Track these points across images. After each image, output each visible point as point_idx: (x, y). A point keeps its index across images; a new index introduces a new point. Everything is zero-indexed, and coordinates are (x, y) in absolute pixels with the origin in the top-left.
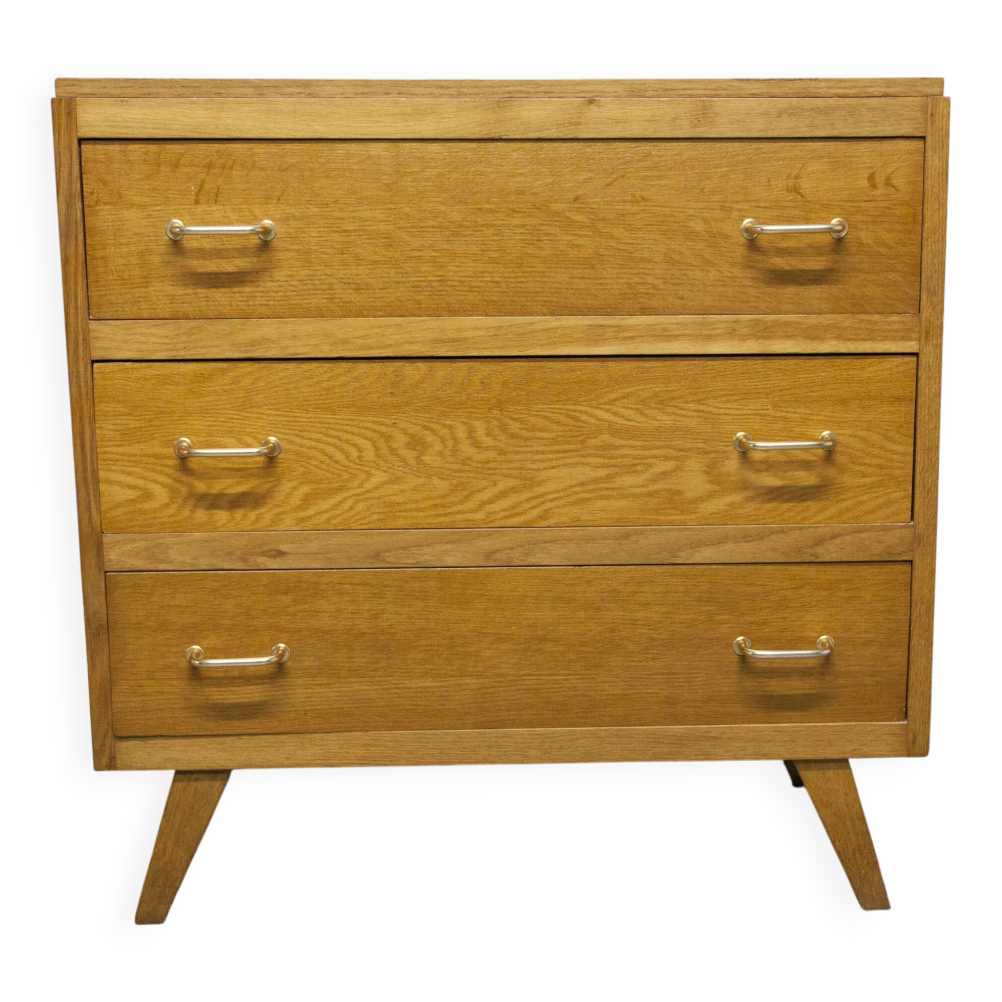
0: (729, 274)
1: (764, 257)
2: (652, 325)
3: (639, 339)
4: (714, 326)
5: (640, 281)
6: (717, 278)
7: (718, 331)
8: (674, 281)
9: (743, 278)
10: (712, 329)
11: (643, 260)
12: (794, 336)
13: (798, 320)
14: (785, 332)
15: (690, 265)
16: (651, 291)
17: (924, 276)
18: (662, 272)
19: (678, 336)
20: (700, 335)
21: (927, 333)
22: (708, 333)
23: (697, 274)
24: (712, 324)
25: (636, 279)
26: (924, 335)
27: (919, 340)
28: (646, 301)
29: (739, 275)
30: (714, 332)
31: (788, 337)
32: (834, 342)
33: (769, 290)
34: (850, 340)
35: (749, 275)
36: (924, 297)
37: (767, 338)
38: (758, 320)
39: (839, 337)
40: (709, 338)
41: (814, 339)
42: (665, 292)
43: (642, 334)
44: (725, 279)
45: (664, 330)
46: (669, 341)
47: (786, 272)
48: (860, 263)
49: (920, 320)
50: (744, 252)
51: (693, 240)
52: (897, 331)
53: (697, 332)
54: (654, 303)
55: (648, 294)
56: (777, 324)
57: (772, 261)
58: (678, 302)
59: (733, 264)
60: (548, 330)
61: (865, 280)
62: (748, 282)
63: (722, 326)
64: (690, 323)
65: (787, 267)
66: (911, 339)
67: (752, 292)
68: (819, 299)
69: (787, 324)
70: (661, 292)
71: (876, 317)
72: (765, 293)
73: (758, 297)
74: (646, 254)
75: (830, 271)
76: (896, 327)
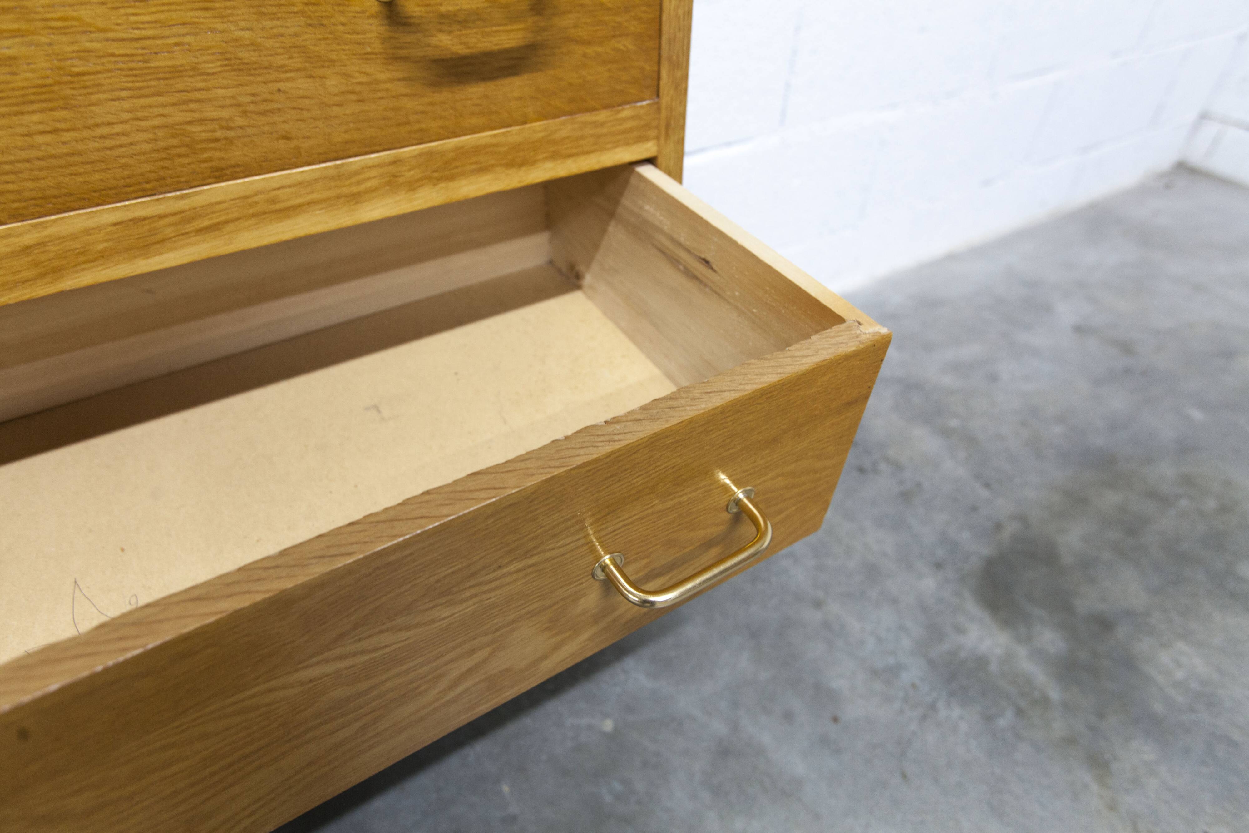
0: (364, 79)
1: (419, 36)
2: (246, 197)
3: (230, 227)
4: (361, 177)
5: (189, 117)
6: (344, 88)
7: (369, 184)
8: (264, 107)
9: (391, 81)
10: (359, 183)
11: (176, 72)
12: (492, 166)
13: (494, 141)
14: (476, 163)
15: (281, 68)
16: (219, 134)
17: (665, 38)
18: (229, 92)
19: (299, 206)
20: (338, 197)
21: (668, 126)
22: (354, 189)
23: (303, 85)
24: (356, 173)
25: (179, 117)
26: (663, 130)
27: (658, 138)
28: (217, 154)
29: (383, 76)
30: (362, 187)
31: (482, 170)
32: (549, 165)
33: (438, 97)
34: (570, 156)
35: (400, 75)
36: (664, 73)
37: (452, 178)
38: (430, 154)
39: (555, 156)
40: (355, 198)
41: (521, 165)
42: (250, 131)
43: (231, 216)
44: (358, 88)
45: (273, 201)
46: (288, 217)
47: (464, 58)
48: (576, 26)
49: (659, 110)
50: (382, 29)
51: (274, 17)
52: (629, 131)
53: (333, 193)
54: (236, 155)
55: (217, 140)
56: (462, 153)
57: (433, 41)
58: (282, 145)
59: (366, 57)
60: (26, 250)
61: (585, 55)
62: (401, 88)
63: (373, 173)
64: (317, 180)
65: (461, 50)
66: (646, 139)
67: (409, 104)
68: (520, 99)
69: (478, 150)
70: (240, 132)
71: (603, 115)
72: (432, 104)
73: (422, 112)
74: (181, 59)
75: (532, 47)
76: (629, 124)
